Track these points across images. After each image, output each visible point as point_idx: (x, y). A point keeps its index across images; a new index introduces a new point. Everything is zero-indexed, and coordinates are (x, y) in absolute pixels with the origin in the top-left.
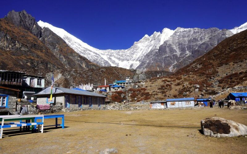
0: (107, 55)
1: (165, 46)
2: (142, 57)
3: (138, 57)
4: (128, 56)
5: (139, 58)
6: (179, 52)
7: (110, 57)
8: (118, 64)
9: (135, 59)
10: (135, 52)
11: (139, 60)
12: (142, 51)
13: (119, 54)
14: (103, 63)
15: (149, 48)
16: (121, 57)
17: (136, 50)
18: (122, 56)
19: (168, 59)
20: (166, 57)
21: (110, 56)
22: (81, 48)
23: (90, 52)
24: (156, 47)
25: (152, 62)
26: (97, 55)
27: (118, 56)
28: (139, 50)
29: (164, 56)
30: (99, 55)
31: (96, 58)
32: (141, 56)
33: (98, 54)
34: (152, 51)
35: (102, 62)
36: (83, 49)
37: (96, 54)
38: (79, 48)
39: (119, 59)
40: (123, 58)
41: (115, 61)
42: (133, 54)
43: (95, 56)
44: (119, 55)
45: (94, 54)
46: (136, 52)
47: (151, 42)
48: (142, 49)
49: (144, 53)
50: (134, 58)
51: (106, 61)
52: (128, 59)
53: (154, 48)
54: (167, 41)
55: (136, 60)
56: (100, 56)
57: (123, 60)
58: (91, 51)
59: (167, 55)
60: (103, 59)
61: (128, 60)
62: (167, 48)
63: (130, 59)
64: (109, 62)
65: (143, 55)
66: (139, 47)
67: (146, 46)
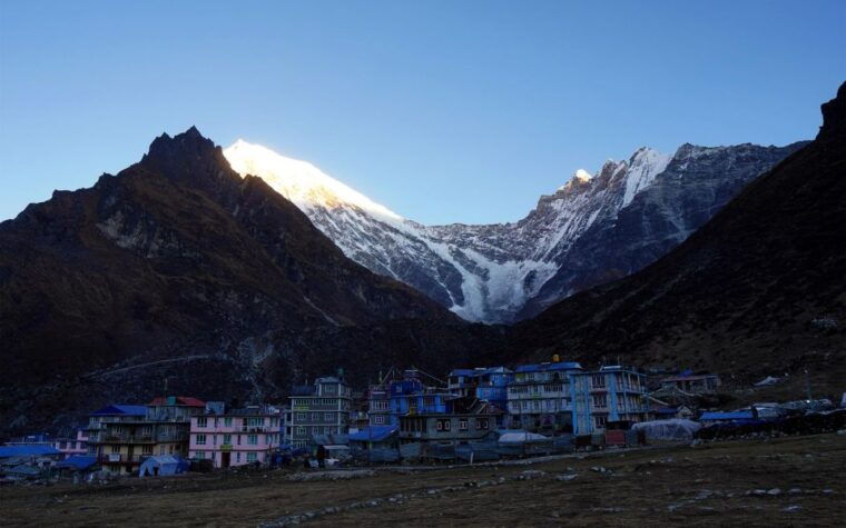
0: (452, 242)
1: (638, 213)
2: (566, 247)
3: (553, 245)
4: (520, 243)
5: (555, 250)
6: (686, 229)
7: (461, 249)
8: (487, 271)
9: (541, 256)
10: (542, 230)
11: (556, 260)
12: (567, 224)
13: (491, 238)
14: (435, 269)
15: (588, 217)
16: (497, 249)
17: (547, 224)
18: (499, 245)
19: (646, 256)
20: (638, 251)
21: (460, 246)
22: (365, 222)
23: (392, 235)
24: (608, 213)
25: (595, 266)
26: (418, 245)
27: (488, 245)
28: (557, 222)
29: (632, 247)
30: (422, 242)
31: (412, 252)
32: (563, 243)
33: (419, 241)
34: (596, 226)
35: (432, 268)
36: (371, 225)
37: (414, 239)
38: (360, 222)
39: (490, 255)
40: (501, 251)
41: (475, 263)
42: (537, 237)
43: (408, 246)
44: (491, 242)
45: (408, 242)
46: (548, 230)
47: (594, 194)
48: (565, 220)
49: (571, 231)
50: (538, 251)
51: (446, 263)
52: (519, 254)
53: (604, 217)
54: (646, 192)
55: (545, 256)
56: (425, 245)
57: (503, 259)
58: (397, 231)
59: (645, 244)
60: (437, 256)
61: (520, 259)
62: (644, 217)
63: (528, 255)
64: (457, 265)
65: (570, 241)
66: (556, 214)
67: (580, 210)
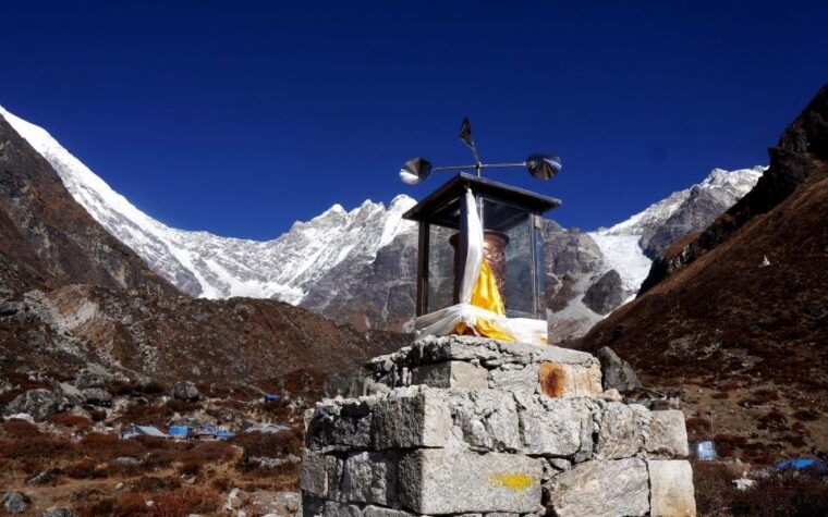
0: (196, 249)
1: (397, 252)
2: (314, 275)
3: (300, 272)
4: (266, 264)
5: (302, 277)
6: (440, 276)
7: (203, 259)
8: (229, 286)
9: (287, 280)
10: (291, 255)
11: (304, 286)
12: (317, 254)
13: (238, 253)
14: (173, 275)
15: (339, 250)
16: (241, 265)
17: (297, 250)
18: (245, 262)
19: (403, 294)
20: (396, 288)
21: (203, 256)
22: (100, 209)
23: (131, 230)
24: (365, 249)
25: (350, 297)
26: (158, 246)
27: (233, 260)
28: (308, 250)
29: (390, 284)
30: (163, 244)
31: (150, 252)
32: (312, 271)
33: (160, 242)
34: (349, 261)
35: (170, 273)
36: (108, 214)
37: (154, 239)
38: (95, 208)
39: (233, 270)
40: (246, 268)
41: (217, 276)
42: (284, 261)
43: (148, 245)
44: (236, 257)
45: (148, 240)
46: (297, 256)
47: (349, 229)
48: (315, 249)
49: (321, 262)
50: (284, 275)
51: (186, 270)
52: (264, 275)
53: (360, 252)
54: (406, 236)
55: (292, 280)
56: (166, 247)
57: (246, 277)
58: (136, 227)
59: (402, 283)
60: (177, 261)
61: (264, 279)
62: (403, 258)
63: (272, 277)
64: (197, 274)
65: (320, 270)
66: (307, 242)
67: (332, 242)
